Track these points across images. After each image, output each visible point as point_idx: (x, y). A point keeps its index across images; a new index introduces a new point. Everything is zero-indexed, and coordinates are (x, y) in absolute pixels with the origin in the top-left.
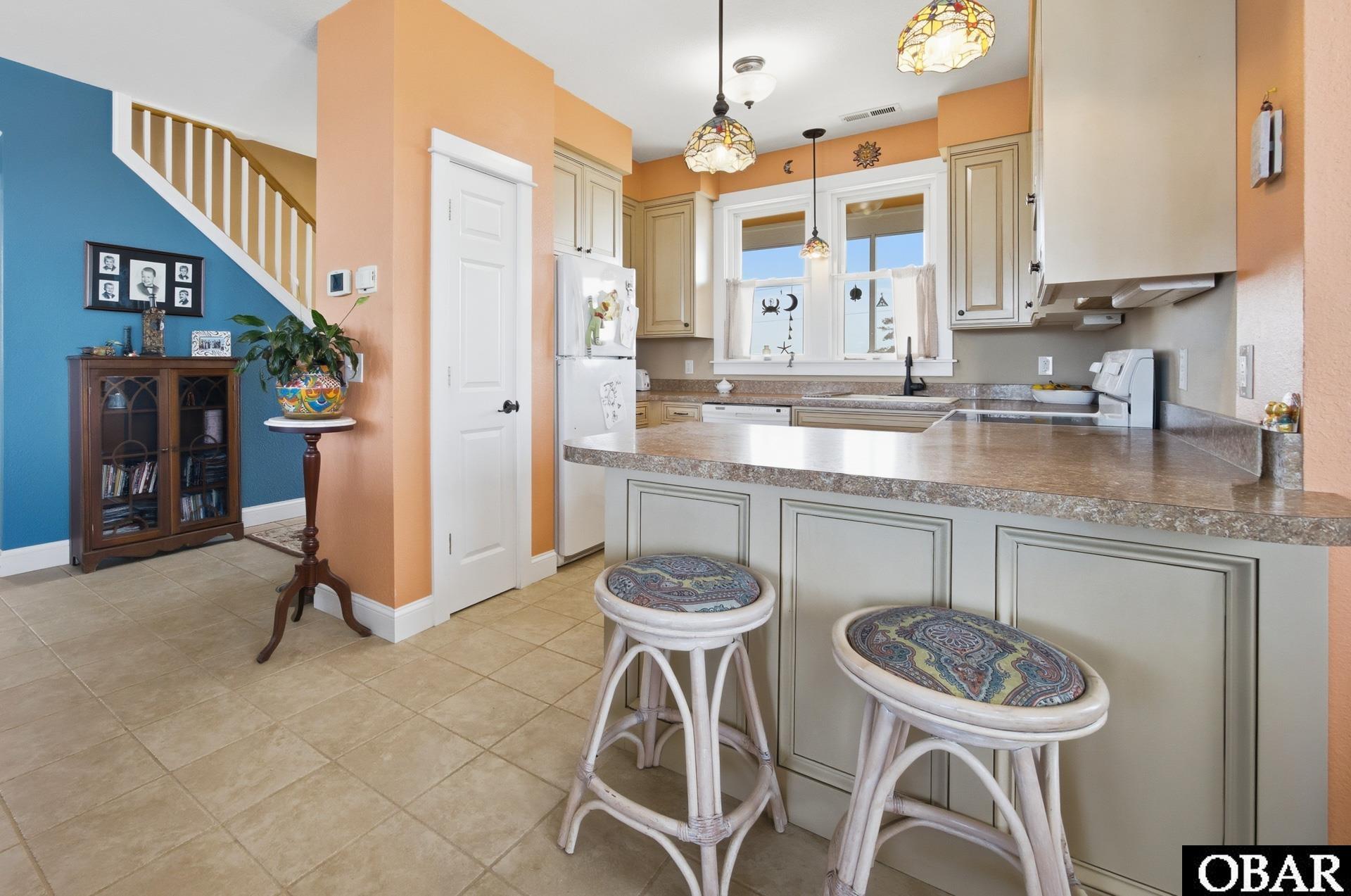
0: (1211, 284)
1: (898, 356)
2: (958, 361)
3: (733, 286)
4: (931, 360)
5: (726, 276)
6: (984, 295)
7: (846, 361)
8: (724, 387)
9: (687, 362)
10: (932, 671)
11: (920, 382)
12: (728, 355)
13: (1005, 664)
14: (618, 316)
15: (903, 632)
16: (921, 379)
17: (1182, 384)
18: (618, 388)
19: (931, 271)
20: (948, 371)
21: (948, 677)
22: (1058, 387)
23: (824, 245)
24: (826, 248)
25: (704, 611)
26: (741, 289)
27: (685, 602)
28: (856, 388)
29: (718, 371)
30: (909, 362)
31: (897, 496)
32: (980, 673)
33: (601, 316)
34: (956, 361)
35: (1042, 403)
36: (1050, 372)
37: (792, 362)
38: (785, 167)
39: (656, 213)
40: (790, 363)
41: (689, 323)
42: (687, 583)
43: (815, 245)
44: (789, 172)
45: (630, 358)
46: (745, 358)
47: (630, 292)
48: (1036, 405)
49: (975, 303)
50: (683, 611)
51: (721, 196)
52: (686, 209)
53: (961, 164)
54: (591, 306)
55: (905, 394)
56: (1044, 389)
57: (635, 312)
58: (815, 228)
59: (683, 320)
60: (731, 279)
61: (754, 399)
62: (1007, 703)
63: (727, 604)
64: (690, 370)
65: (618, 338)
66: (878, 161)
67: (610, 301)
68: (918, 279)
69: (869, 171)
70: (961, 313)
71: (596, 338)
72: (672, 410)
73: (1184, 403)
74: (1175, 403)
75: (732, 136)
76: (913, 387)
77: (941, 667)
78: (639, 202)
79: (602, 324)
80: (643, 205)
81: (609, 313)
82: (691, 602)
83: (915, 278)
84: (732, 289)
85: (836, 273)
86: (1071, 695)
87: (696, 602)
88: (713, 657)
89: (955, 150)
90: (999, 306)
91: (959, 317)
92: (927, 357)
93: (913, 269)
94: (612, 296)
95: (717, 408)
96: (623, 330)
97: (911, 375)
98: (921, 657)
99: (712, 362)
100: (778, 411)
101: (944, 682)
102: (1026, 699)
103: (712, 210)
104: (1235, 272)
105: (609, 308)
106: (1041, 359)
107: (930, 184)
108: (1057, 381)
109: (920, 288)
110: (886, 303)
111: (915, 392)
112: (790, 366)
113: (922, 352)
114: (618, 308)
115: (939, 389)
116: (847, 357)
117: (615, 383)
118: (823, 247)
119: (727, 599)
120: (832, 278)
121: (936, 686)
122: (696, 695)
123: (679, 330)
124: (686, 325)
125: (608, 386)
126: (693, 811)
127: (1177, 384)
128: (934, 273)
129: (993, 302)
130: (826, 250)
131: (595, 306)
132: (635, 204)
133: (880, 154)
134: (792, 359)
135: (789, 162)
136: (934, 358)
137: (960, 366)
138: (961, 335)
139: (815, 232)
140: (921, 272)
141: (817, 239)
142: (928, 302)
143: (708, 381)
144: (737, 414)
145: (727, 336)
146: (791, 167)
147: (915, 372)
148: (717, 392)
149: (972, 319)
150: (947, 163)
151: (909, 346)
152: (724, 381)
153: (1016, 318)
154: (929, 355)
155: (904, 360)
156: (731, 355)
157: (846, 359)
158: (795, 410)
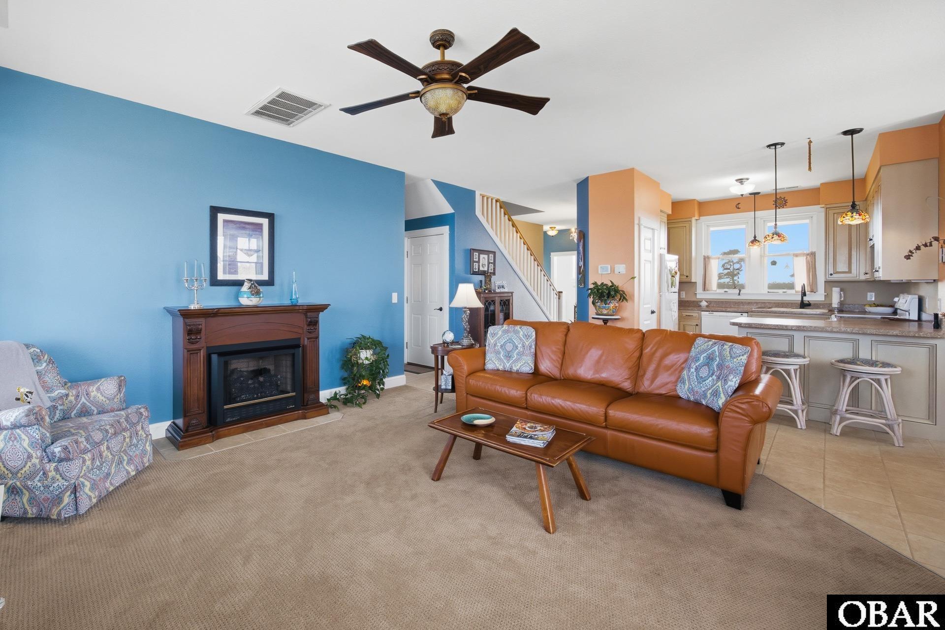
0: (933, 281)
1: (796, 291)
4: (813, 293)
5: (704, 254)
6: (842, 266)
8: (704, 304)
9: (682, 292)
11: (808, 303)
12: (704, 289)
17: (927, 307)
18: (675, 305)
19: (813, 254)
20: (822, 298)
22: (878, 306)
23: (760, 242)
26: (711, 260)
28: (774, 305)
29: (699, 296)
30: (804, 294)
34: (826, 294)
35: (870, 312)
36: (873, 299)
38: (736, 207)
42: (787, 354)
43: (756, 243)
44: (739, 209)
45: (677, 292)
46: (714, 291)
49: (838, 270)
51: (701, 217)
52: (687, 225)
53: (831, 212)
55: (800, 308)
56: (871, 306)
58: (755, 235)
59: (685, 274)
60: (706, 255)
61: (729, 309)
64: (684, 296)
65: (675, 285)
68: (807, 258)
69: (781, 210)
70: (831, 275)
72: (684, 314)
74: (925, 312)
76: (804, 305)
82: (792, 357)
83: (805, 257)
84: (707, 259)
85: (763, 254)
88: (796, 370)
89: (828, 206)
90: (850, 272)
91: (830, 276)
92: (811, 292)
93: (804, 253)
95: (709, 313)
96: (676, 281)
99: (695, 292)
100: (742, 315)
103: (696, 223)
104: (937, 280)
106: (869, 294)
107: (812, 216)
108: (876, 303)
109: (808, 262)
110: (790, 268)
111: (805, 307)
112: (739, 294)
113: (809, 290)
114: (676, 273)
115: (817, 305)
117: (674, 303)
119: (800, 357)
120: (761, 256)
122: (792, 378)
123: (683, 279)
124: (687, 277)
126: (795, 403)
127: (925, 306)
128: (815, 256)
129: (847, 270)
131: (672, 273)
133: (786, 205)
134: (740, 292)
135: (739, 204)
136: (815, 293)
137: (828, 295)
138: (829, 284)
139: (755, 237)
140: (808, 255)
141: (757, 240)
142: (812, 269)
143: (694, 301)
144: (720, 316)
145: (704, 281)
146: (740, 206)
147: (805, 299)
148: (700, 306)
149: (836, 277)
150: (823, 210)
151: (803, 287)
152: (704, 301)
153: (858, 278)
154: (812, 291)
155: (801, 293)
156: (706, 290)
157: (769, 292)
158: (750, 314)
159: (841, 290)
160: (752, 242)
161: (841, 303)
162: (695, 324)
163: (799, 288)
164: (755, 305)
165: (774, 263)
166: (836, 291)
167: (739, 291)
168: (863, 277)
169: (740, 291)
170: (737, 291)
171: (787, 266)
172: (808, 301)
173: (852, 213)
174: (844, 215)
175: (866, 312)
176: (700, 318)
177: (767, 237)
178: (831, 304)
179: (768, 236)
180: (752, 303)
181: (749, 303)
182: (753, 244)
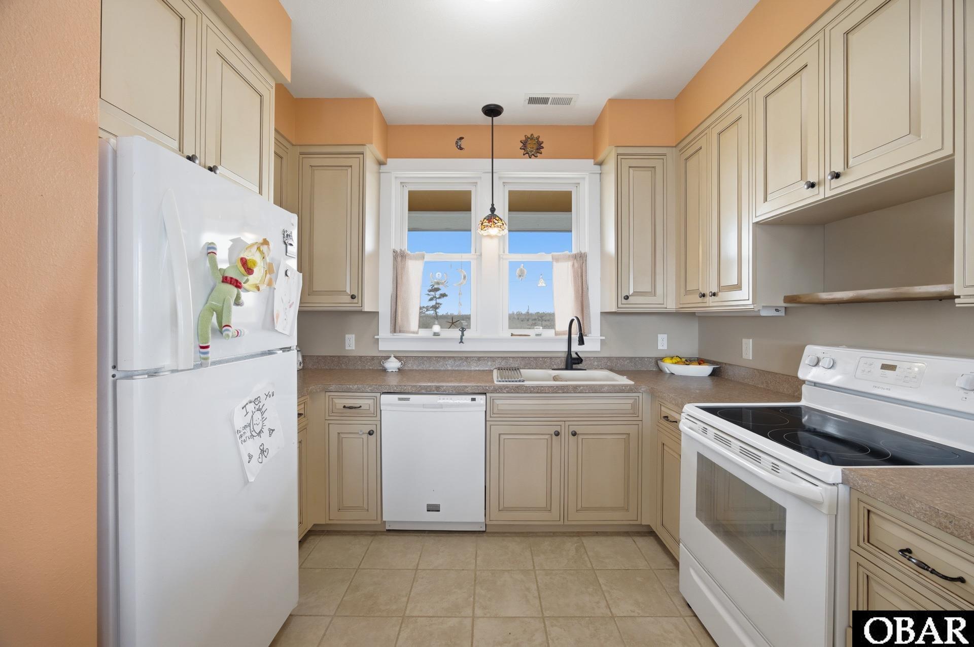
1: (555, 332)
3: (399, 257)
5: (393, 247)
7: (513, 337)
8: (393, 364)
9: (347, 336)
12: (395, 329)
14: (270, 284)
16: (576, 353)
18: (268, 404)
19: (583, 258)
20: (597, 347)
26: (409, 261)
28: (525, 363)
29: (383, 346)
30: (571, 339)
33: (237, 284)
34: (604, 337)
38: (457, 143)
39: (316, 162)
40: (461, 339)
41: (356, 294)
43: (496, 222)
44: (461, 149)
45: (286, 349)
46: (414, 333)
47: (289, 247)
51: (389, 160)
52: (354, 162)
53: (626, 164)
54: (214, 263)
55: (567, 369)
57: (297, 279)
58: (493, 205)
59: (348, 291)
60: (397, 250)
64: (351, 344)
65: (269, 321)
66: (541, 153)
67: (252, 255)
68: (573, 265)
69: (533, 161)
70: (627, 298)
71: (222, 328)
72: (340, 402)
76: (573, 362)
78: (293, 145)
79: (238, 297)
80: (299, 149)
81: (253, 279)
83: (570, 264)
84: (399, 259)
85: (501, 252)
89: (621, 151)
90: (653, 293)
91: (624, 301)
93: (568, 255)
94: (258, 248)
95: (400, 399)
96: (278, 307)
97: (570, 350)
99: (376, 337)
100: (473, 400)
103: (379, 173)
105: (255, 270)
106: (661, 337)
107: (578, 183)
111: (575, 367)
112: (461, 342)
114: (270, 269)
116: (513, 333)
117: (263, 397)
120: (499, 257)
123: (343, 303)
124: (353, 297)
125: (251, 407)
128: (586, 260)
129: (650, 290)
131: (223, 264)
132: (288, 145)
133: (543, 148)
134: (463, 335)
135: (461, 138)
136: (587, 335)
139: (493, 209)
140: (574, 257)
141: (497, 215)
142: (581, 285)
143: (373, 358)
144: (424, 406)
145: (393, 310)
146: (463, 143)
148: (385, 370)
152: (393, 359)
155: (565, 337)
156: (397, 329)
157: (512, 335)
158: (490, 397)
160: (488, 219)
162: (368, 428)
163: (562, 325)
167: (461, 333)
169: (463, 331)
170: (456, 333)
176: (377, 412)
182: (491, 223)
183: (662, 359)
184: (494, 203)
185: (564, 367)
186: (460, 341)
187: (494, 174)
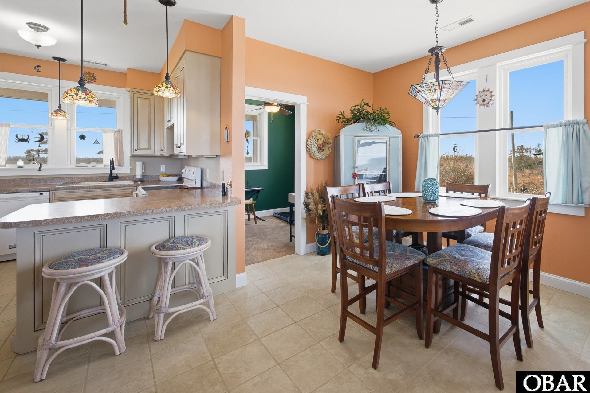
0: (216, 157)
1: (104, 165)
2: (132, 167)
4: (120, 167)
6: (144, 144)
7: (77, 168)
10: (183, 247)
11: (116, 176)
13: (195, 240)
15: (171, 243)
17: (208, 177)
19: (120, 132)
20: (128, 171)
21: (186, 246)
22: (168, 175)
23: (66, 114)
24: (67, 115)
25: (110, 260)
27: (102, 260)
28: (83, 179)
30: (112, 168)
31: (168, 212)
32: (192, 244)
34: (131, 167)
35: (163, 181)
36: (164, 170)
37: (41, 168)
42: (99, 255)
43: (61, 113)
46: (1, 166)
48: (161, 182)
49: (141, 147)
50: (102, 262)
53: (136, 95)
55: (109, 181)
56: (163, 176)
58: (60, 105)
62: (198, 246)
63: (116, 256)
66: (95, 82)
68: (114, 135)
70: (136, 150)
73: (208, 181)
74: (205, 181)
75: (92, 98)
76: (112, 178)
77: (184, 245)
82: (104, 259)
83: (113, 134)
85: (69, 126)
86: (206, 242)
87: (106, 258)
88: (110, 275)
89: (133, 90)
90: (149, 148)
91: (135, 151)
93: (112, 130)
97: (112, 173)
98: (179, 245)
100: (41, 194)
101: (186, 248)
102: (200, 244)
104: (220, 155)
106: (161, 167)
107: (119, 98)
108: (167, 173)
109: (115, 139)
110: (98, 143)
111: (114, 180)
112: (40, 170)
113: (117, 164)
115: (124, 178)
116: (77, 166)
118: (66, 115)
119: (115, 255)
120: (67, 129)
121: (184, 249)
122: (107, 288)
127: (206, 176)
128: (122, 133)
129: (148, 147)
130: (67, 117)
133: (96, 79)
136: (122, 166)
137: (133, 169)
138: (133, 158)
139: (60, 107)
140: (115, 131)
141: (62, 110)
142: (119, 144)
144: (7, 199)
147: (114, 172)
149: (139, 152)
150: (130, 94)
151: (112, 161)
153: (155, 154)
154: (119, 165)
155: (109, 167)
157: (76, 166)
158: (53, 193)
159: (143, 164)
160: (56, 112)
161: (143, 175)
163: (107, 162)
164: (60, 181)
165: (82, 137)
166: (139, 164)
167: (39, 166)
168: (158, 154)
169: (41, 165)
171: (96, 142)
172: (116, 174)
173: (167, 85)
174: (160, 85)
175: (160, 180)
177: (69, 92)
178: (135, 176)
179: (71, 91)
180: (56, 178)
181: (53, 179)
182: (57, 114)
183: (159, 176)
184: (61, 104)
185: (108, 181)
186: (38, 170)
187: (60, 88)
